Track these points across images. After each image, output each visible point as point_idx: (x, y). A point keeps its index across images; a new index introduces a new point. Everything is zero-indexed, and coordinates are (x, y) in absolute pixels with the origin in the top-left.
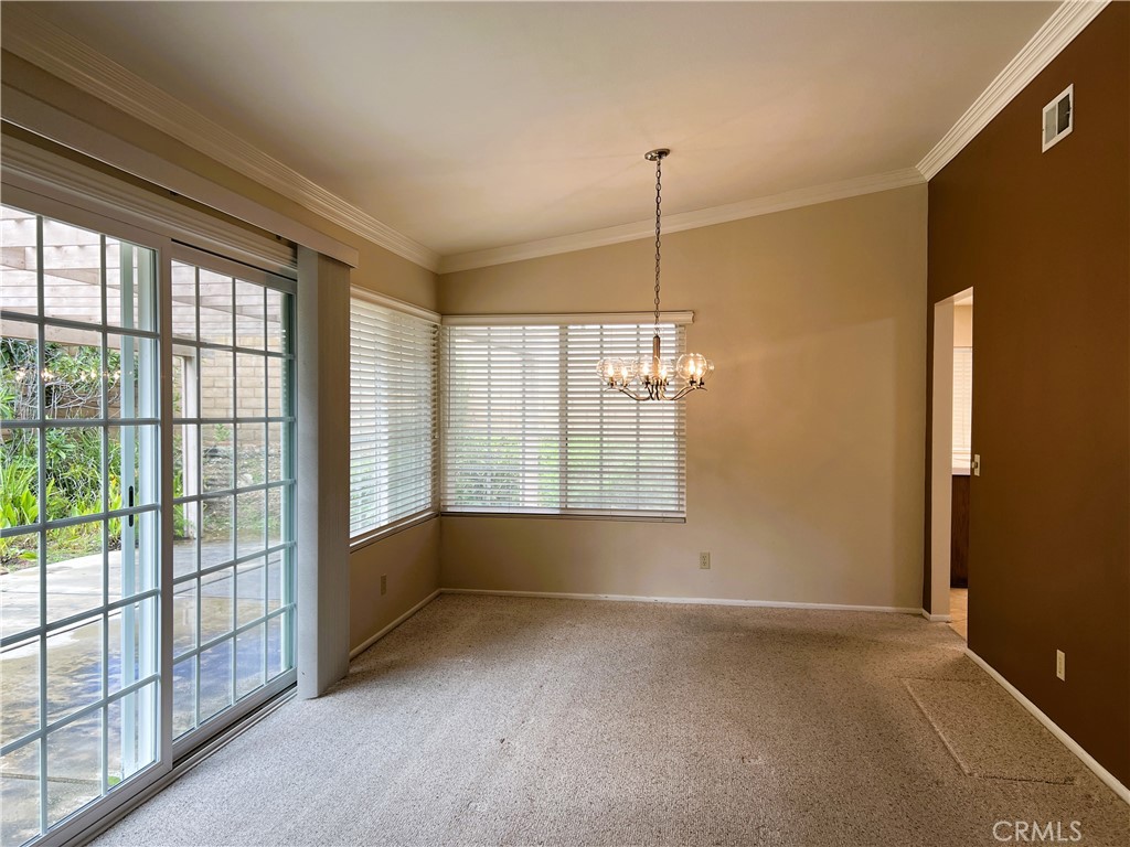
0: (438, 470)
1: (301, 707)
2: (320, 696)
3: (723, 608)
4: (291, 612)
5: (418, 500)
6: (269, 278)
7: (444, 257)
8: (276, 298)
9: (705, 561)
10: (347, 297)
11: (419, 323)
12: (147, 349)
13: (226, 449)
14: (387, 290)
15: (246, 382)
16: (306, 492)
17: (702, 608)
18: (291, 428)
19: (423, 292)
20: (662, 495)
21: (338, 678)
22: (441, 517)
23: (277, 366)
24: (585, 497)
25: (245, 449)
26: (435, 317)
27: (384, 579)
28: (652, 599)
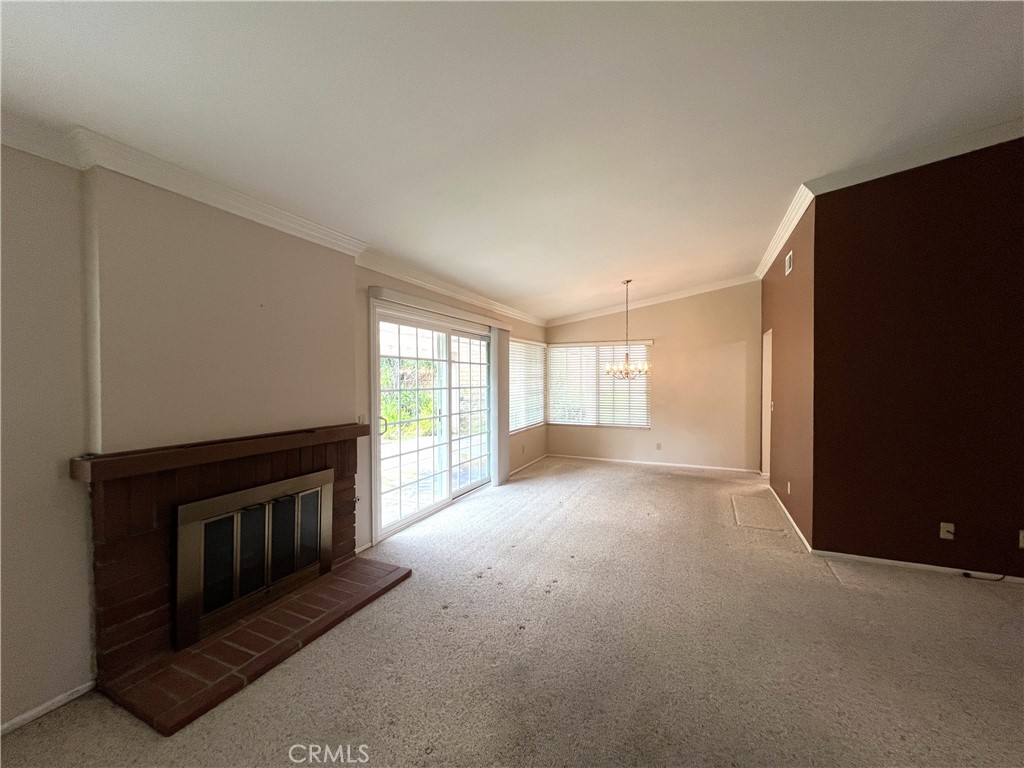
0: (546, 406)
1: (493, 488)
2: (500, 485)
3: (666, 467)
4: (489, 456)
5: (538, 418)
6: (482, 338)
7: (548, 321)
8: (484, 343)
9: (659, 447)
10: (508, 341)
11: (538, 349)
12: (444, 365)
13: (467, 397)
14: (526, 337)
15: (474, 378)
16: (494, 413)
17: (657, 466)
18: (489, 390)
19: (540, 336)
20: (639, 417)
21: (506, 480)
22: (547, 425)
23: (484, 368)
24: (606, 420)
25: (474, 398)
26: (545, 345)
27: (523, 448)
28: (634, 462)
